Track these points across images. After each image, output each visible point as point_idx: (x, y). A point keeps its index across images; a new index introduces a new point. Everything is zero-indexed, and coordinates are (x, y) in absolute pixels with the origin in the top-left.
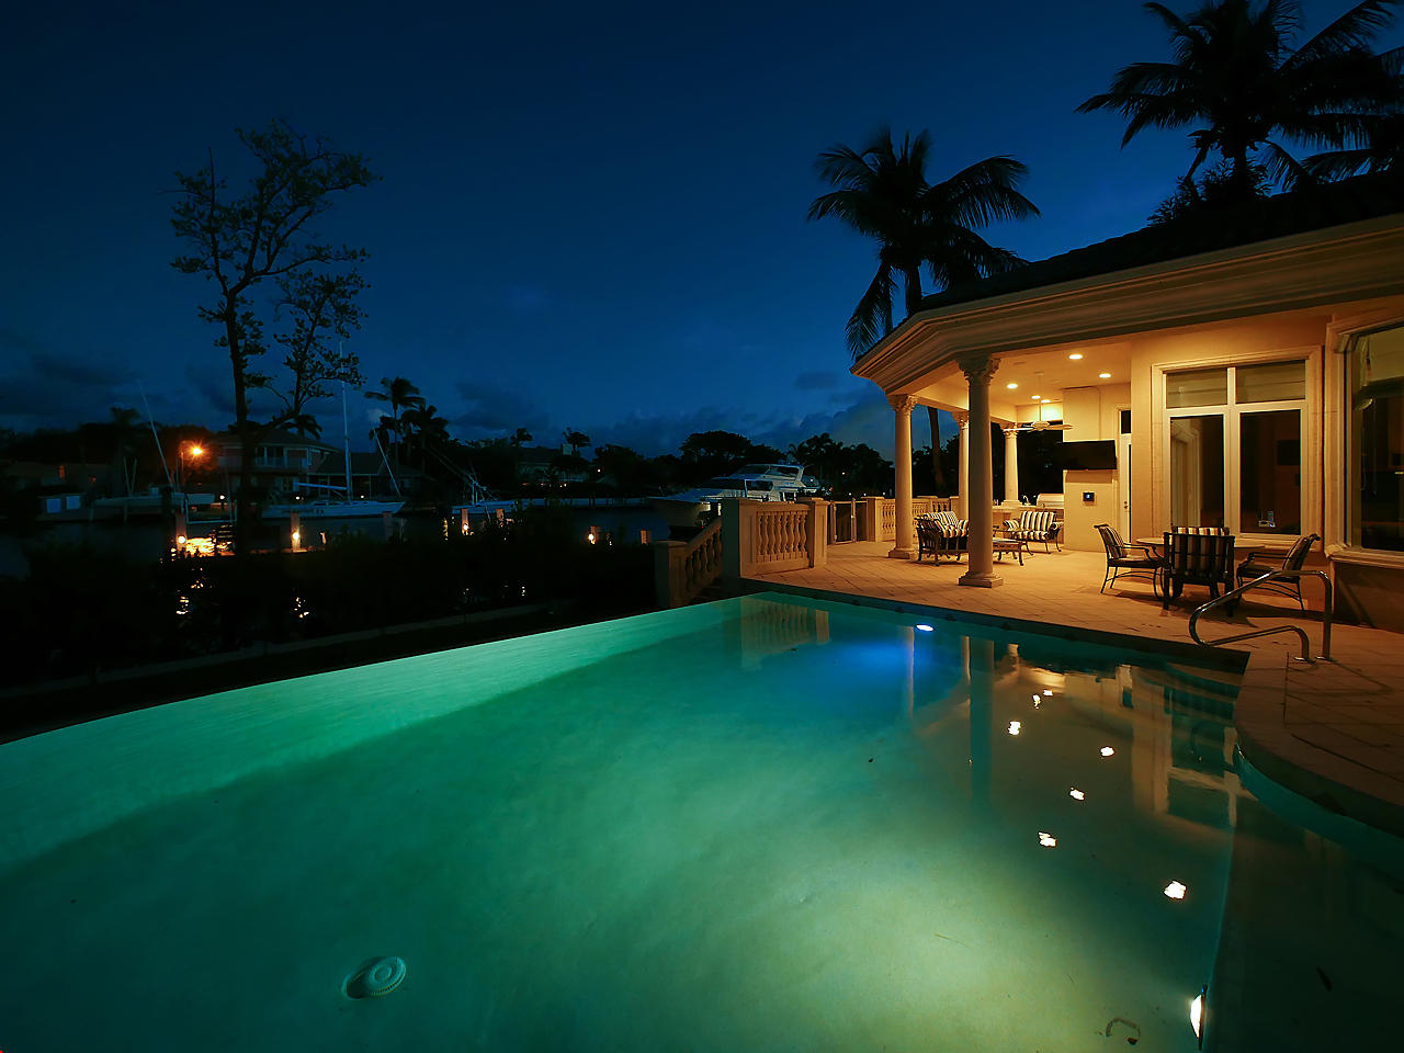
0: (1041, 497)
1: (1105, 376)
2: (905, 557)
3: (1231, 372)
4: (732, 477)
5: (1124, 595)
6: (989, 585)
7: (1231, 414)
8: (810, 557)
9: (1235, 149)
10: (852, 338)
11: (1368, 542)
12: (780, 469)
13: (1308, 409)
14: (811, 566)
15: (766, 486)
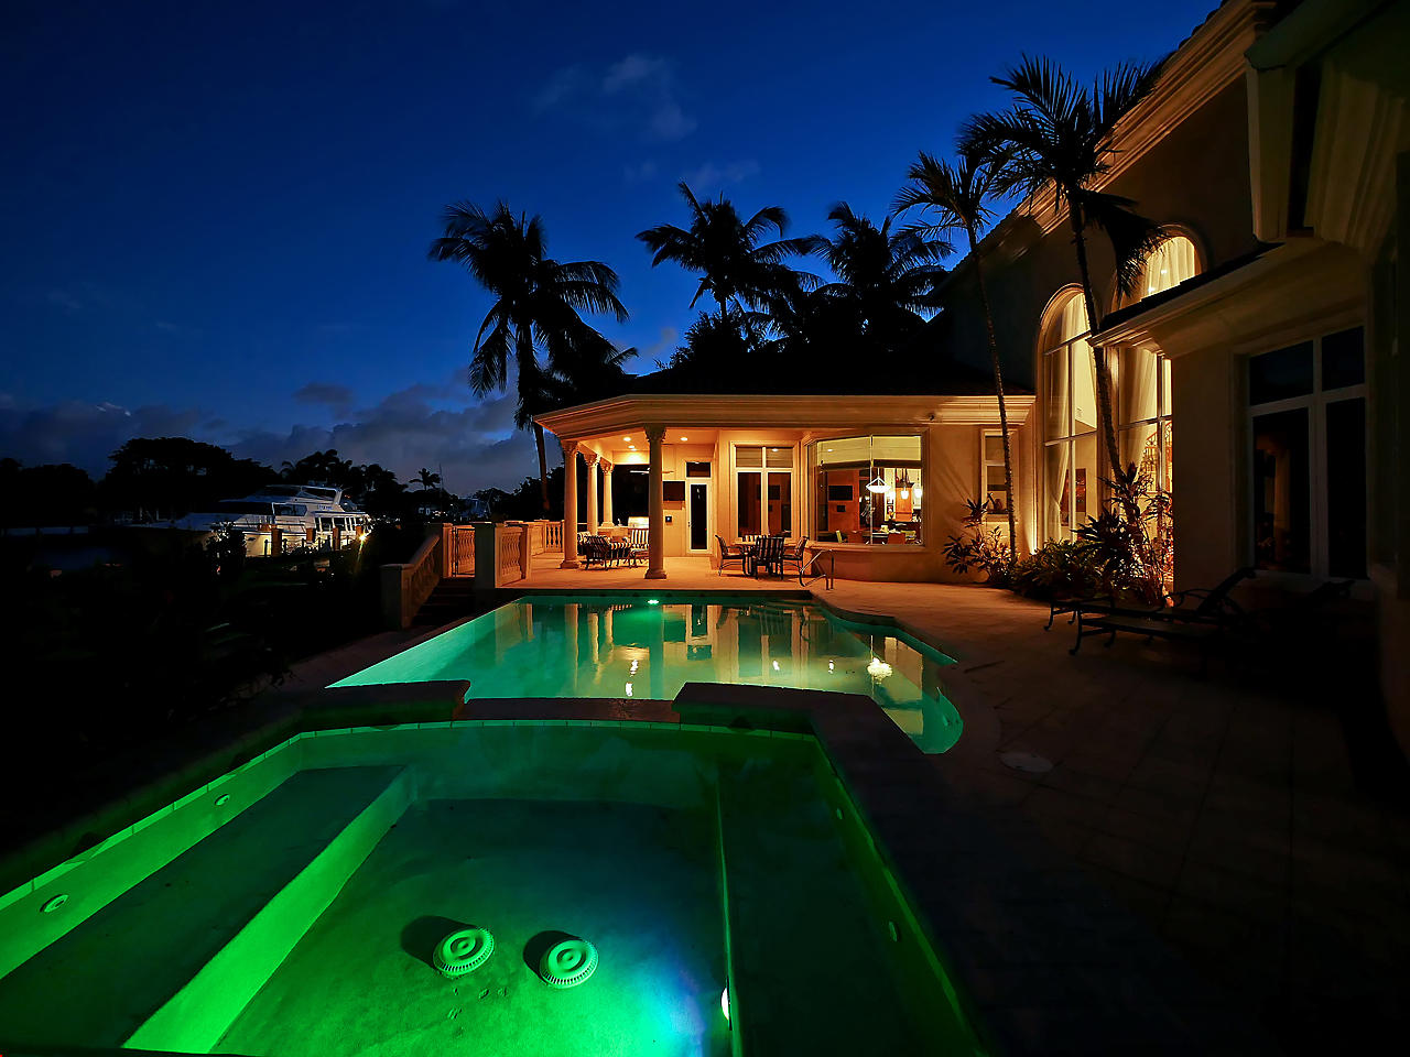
0: (631, 520)
1: (684, 439)
2: (576, 566)
3: (764, 449)
4: (248, 499)
5: (729, 575)
6: (665, 577)
7: (764, 471)
8: (523, 570)
9: (721, 298)
10: (475, 377)
11: (821, 539)
12: (310, 491)
13: (793, 471)
14: (523, 577)
15: (294, 511)
